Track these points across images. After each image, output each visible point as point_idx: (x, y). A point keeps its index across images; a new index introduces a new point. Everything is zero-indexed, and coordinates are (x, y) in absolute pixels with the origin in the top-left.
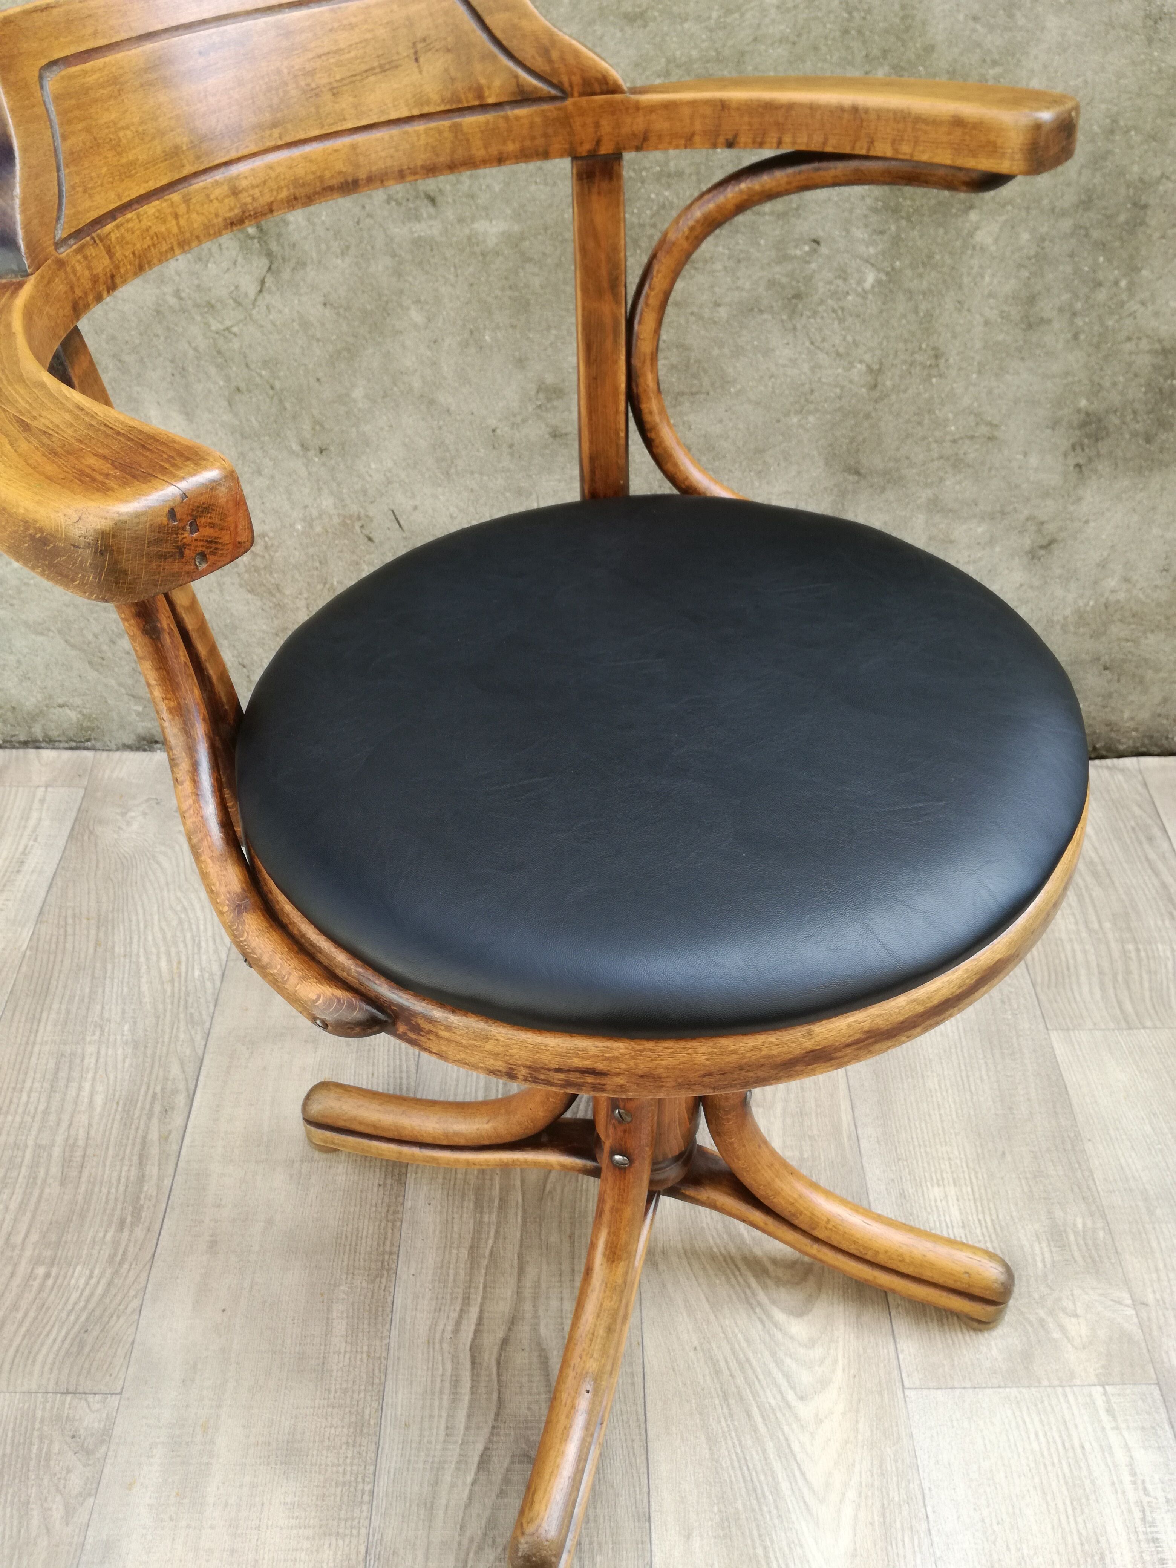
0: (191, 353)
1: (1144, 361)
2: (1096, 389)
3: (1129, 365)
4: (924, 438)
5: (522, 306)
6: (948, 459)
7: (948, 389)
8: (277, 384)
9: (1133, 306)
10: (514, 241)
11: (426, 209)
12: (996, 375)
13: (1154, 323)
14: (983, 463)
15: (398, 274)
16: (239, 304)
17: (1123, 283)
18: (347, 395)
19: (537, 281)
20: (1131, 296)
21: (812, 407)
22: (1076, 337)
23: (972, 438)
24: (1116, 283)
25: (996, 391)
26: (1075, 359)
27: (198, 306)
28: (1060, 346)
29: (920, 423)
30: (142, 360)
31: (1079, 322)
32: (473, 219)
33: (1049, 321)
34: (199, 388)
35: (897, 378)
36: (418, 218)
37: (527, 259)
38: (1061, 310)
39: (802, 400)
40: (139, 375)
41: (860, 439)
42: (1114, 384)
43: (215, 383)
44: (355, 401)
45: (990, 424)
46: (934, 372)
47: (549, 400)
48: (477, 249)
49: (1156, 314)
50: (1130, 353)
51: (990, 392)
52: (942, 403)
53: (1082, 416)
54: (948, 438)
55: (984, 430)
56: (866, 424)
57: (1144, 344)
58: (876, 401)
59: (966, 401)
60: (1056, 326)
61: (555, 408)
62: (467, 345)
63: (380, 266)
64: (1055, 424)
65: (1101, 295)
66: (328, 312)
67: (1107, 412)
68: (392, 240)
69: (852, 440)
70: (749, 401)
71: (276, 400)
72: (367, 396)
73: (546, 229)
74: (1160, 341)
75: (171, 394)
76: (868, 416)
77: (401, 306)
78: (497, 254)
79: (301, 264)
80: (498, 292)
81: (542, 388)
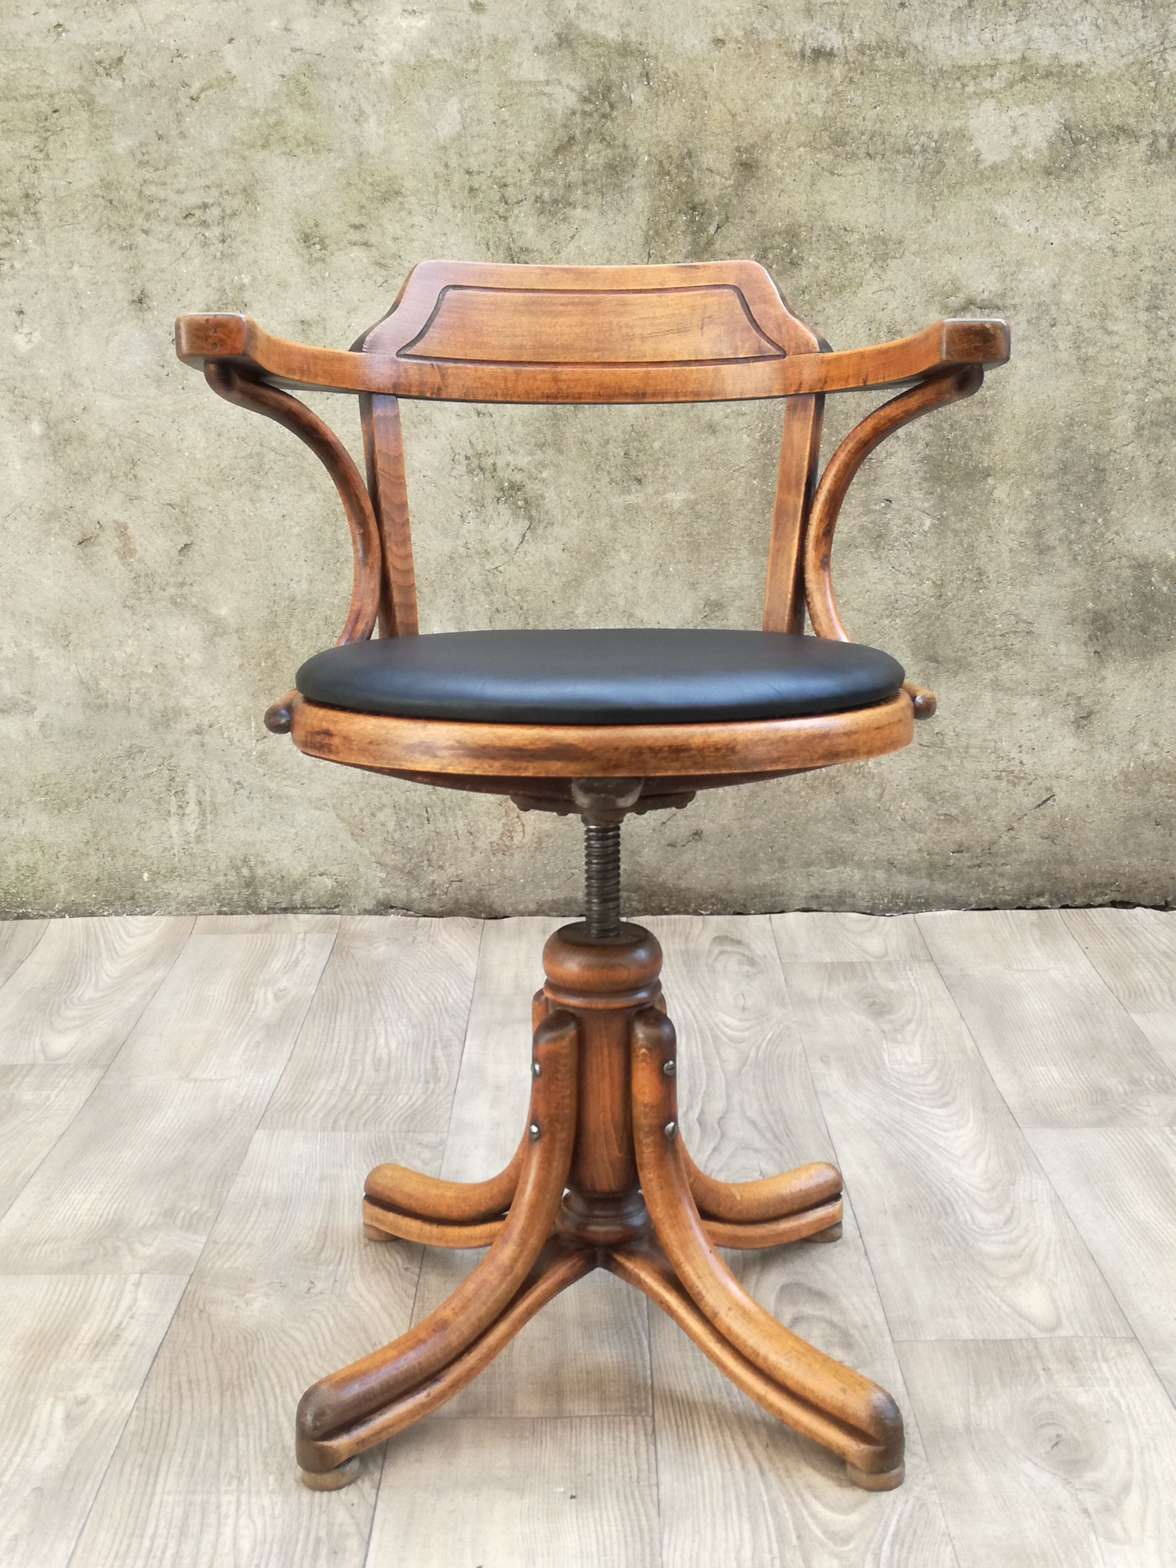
0: (469, 585)
1: (1127, 573)
2: (1097, 596)
3: (1118, 576)
4: (981, 634)
5: (695, 547)
6: (1000, 649)
7: (992, 597)
8: (525, 606)
9: (1110, 535)
10: (691, 505)
11: (635, 487)
12: (1024, 586)
13: (1129, 547)
14: (1026, 652)
15: (614, 528)
16: (506, 551)
17: (1100, 521)
18: (573, 612)
19: (705, 531)
20: (1108, 529)
21: (898, 612)
22: (1075, 559)
23: (1015, 632)
24: (1096, 521)
25: (1026, 598)
26: (1077, 574)
27: (478, 553)
28: (1065, 564)
29: (976, 622)
30: (434, 591)
31: (1076, 548)
32: (664, 493)
33: (1054, 548)
34: (470, 609)
35: (955, 591)
36: (629, 492)
37: (698, 516)
38: (1060, 540)
39: (890, 608)
40: (431, 602)
41: (935, 635)
42: (1110, 591)
43: (482, 606)
44: (577, 616)
45: (1025, 621)
46: (980, 585)
47: (713, 612)
48: (667, 511)
49: (1128, 541)
50: (1116, 568)
51: (1022, 599)
52: (989, 607)
53: (1091, 614)
54: (998, 633)
55: (1022, 626)
56: (937, 624)
57: (1124, 562)
58: (943, 607)
59: (1006, 606)
60: (1060, 550)
61: (716, 617)
62: (657, 575)
63: (602, 525)
64: (1073, 621)
65: (1087, 529)
66: (565, 555)
67: (1109, 611)
68: (611, 507)
69: (929, 635)
70: (854, 609)
71: (522, 618)
72: (586, 613)
73: (712, 497)
74: (1134, 559)
75: (451, 614)
76: (938, 618)
77: (614, 549)
78: (680, 513)
79: (551, 524)
80: (680, 539)
81: (708, 603)
